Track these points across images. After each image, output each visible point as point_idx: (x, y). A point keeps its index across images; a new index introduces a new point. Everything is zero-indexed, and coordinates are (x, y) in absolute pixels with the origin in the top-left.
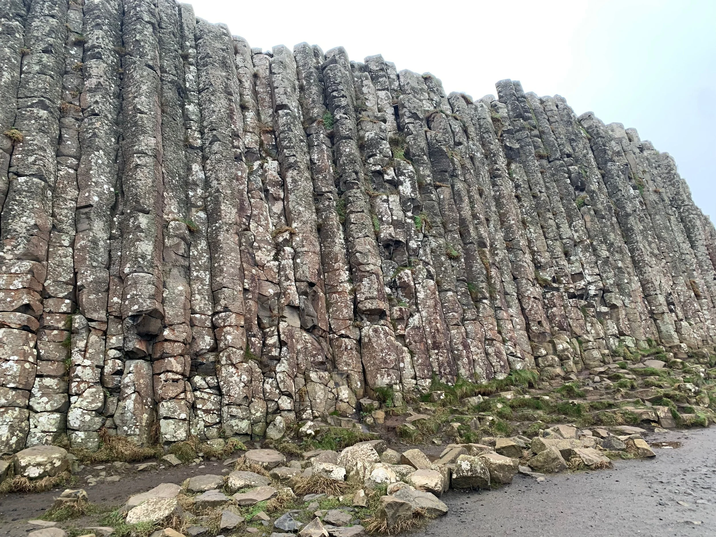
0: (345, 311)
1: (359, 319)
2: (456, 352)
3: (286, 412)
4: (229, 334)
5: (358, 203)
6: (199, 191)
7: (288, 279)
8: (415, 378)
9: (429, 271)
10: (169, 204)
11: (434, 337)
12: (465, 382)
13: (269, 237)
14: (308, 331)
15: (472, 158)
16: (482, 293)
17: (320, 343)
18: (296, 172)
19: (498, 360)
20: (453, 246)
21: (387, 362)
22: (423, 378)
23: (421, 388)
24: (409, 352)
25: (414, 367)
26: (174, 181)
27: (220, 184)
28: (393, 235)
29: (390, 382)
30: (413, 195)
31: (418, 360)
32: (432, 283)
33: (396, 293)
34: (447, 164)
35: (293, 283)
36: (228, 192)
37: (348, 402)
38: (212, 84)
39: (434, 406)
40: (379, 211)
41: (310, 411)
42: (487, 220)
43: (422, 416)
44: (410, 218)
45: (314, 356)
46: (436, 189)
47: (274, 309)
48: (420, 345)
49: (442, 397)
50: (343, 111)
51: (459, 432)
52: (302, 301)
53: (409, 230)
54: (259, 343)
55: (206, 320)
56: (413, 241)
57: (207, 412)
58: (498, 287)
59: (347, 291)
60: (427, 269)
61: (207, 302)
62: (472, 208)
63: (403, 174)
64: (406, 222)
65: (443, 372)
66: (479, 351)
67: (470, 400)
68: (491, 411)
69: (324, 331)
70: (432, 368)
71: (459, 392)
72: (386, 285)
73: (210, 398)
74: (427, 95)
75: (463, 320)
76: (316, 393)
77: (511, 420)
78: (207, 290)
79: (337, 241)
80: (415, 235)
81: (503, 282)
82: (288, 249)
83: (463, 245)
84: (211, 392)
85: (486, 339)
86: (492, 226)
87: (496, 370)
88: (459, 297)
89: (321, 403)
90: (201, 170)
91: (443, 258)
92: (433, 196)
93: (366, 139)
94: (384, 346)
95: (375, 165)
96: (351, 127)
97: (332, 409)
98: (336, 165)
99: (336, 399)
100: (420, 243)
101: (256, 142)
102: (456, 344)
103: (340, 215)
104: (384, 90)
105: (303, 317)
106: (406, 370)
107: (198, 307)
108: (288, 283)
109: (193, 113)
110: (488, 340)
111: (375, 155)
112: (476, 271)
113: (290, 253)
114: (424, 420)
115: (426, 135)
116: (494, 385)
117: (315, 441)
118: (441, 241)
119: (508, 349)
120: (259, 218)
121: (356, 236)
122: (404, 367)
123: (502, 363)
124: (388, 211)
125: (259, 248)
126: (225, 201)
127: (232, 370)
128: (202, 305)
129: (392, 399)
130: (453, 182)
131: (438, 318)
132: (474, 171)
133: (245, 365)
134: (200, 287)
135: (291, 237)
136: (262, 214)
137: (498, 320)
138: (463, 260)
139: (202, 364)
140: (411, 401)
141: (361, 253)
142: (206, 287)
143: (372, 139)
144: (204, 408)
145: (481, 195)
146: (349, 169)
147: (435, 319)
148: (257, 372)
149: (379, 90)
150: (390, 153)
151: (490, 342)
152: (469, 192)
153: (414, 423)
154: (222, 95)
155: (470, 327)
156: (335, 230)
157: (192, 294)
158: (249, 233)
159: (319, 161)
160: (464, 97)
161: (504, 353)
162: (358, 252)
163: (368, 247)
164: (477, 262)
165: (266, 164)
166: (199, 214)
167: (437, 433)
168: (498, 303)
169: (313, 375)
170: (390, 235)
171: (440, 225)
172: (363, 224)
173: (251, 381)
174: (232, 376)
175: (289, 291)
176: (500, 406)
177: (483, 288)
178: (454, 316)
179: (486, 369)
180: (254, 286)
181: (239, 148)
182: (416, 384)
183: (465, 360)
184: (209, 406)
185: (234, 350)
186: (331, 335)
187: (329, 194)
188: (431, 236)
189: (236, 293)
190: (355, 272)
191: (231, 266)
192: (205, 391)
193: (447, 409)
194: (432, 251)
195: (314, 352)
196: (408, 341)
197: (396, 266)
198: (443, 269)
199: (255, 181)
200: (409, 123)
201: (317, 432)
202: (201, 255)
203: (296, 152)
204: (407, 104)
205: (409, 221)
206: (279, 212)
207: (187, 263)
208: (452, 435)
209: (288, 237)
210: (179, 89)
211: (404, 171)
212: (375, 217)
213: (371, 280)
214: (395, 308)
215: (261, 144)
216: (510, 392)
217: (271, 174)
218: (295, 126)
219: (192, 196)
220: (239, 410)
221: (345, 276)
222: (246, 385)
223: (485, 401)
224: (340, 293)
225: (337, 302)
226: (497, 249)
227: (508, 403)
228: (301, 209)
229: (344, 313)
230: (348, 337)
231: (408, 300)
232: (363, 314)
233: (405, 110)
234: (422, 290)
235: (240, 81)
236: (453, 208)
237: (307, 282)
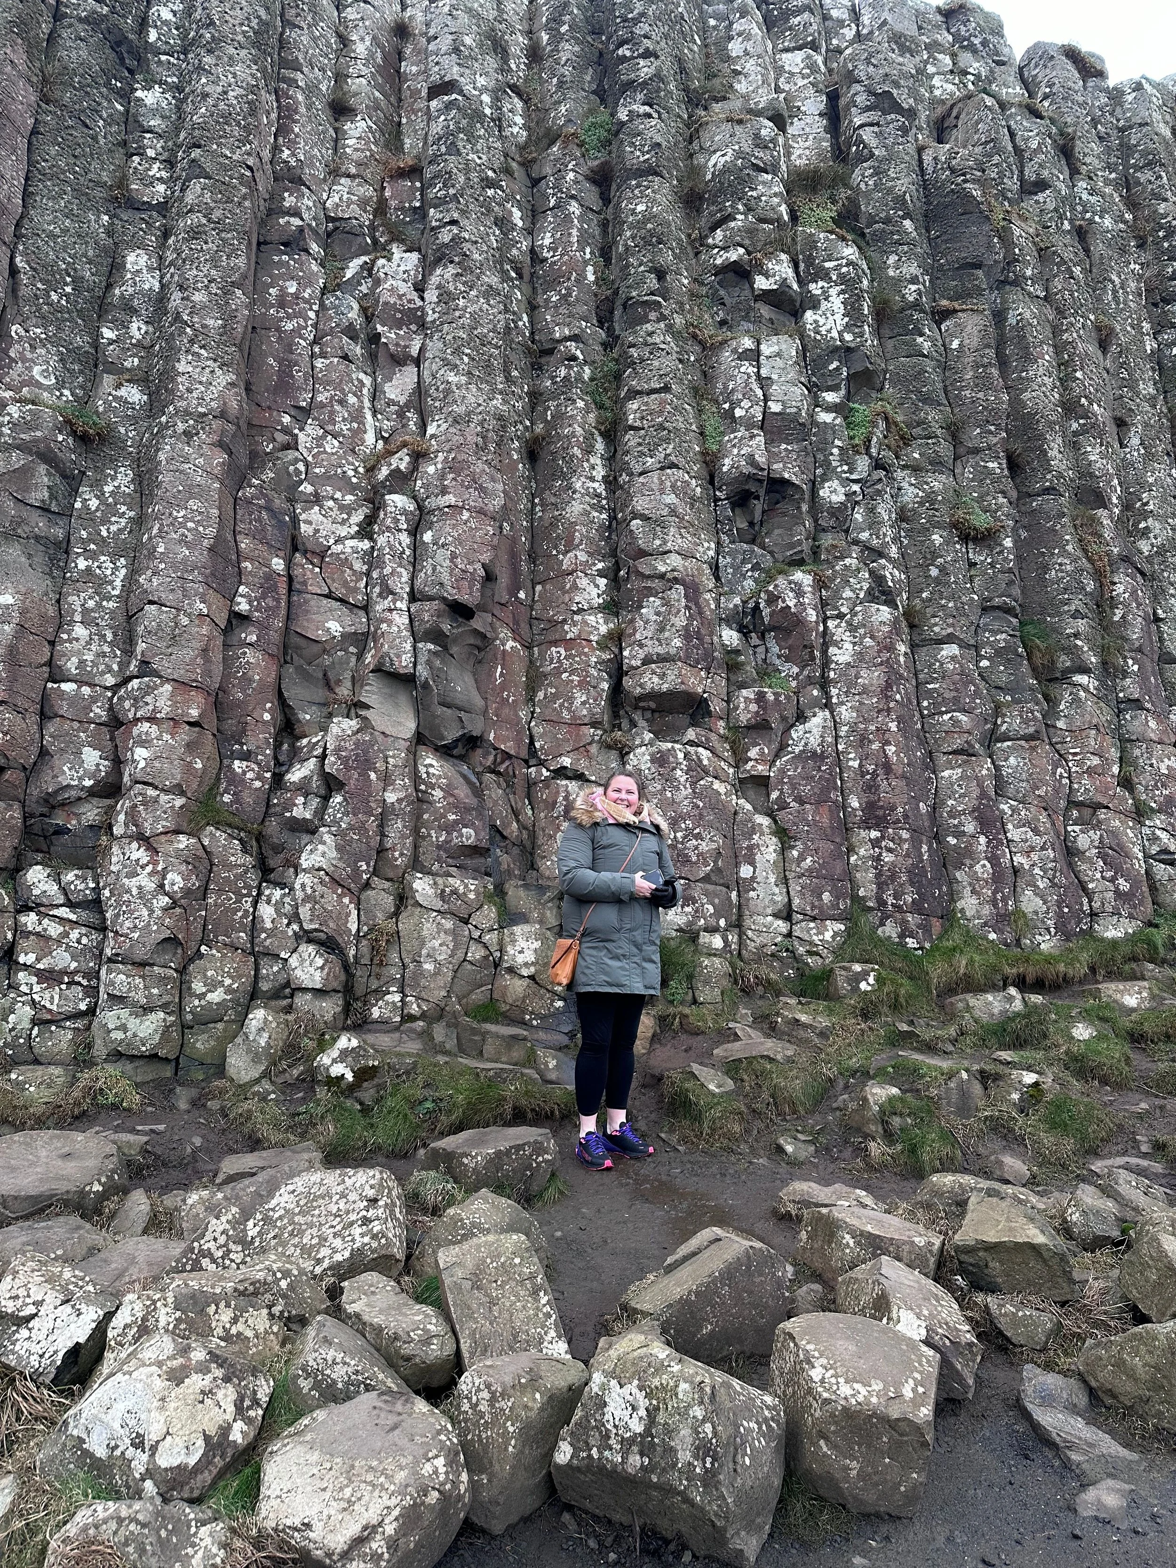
0: (580, 697)
1: (625, 724)
2: (952, 841)
3: (309, 996)
4: (144, 743)
5: (656, 363)
6: (137, 329)
7: (387, 591)
8: (787, 914)
9: (878, 579)
10: (24, 360)
11: (871, 788)
12: (971, 939)
13: (353, 470)
14: (445, 752)
15: (1082, 234)
16: (1072, 651)
17: (478, 792)
18: (451, 270)
19: (1109, 874)
20: (981, 499)
21: (687, 860)
22: (814, 919)
23: (802, 950)
24: (775, 833)
25: (785, 881)
26: (54, 297)
27: (187, 299)
28: (761, 459)
29: (690, 924)
30: (848, 337)
31: (801, 858)
32: (884, 613)
33: (761, 650)
34: (983, 239)
35: (402, 605)
36: (211, 322)
37: (532, 977)
38: (212, 23)
39: (831, 1012)
40: (726, 387)
41: (397, 998)
42: (1121, 424)
43: (769, 1046)
44: (830, 408)
45: (450, 828)
46: (939, 324)
47: (339, 682)
48: (816, 812)
49: (863, 986)
50: (640, 97)
51: (884, 1123)
52: (422, 659)
53: (824, 446)
54: (259, 778)
55: (94, 700)
56: (835, 484)
57: (49, 977)
58: (1135, 634)
59: (594, 638)
60: (872, 572)
61: (106, 649)
62: (1065, 382)
63: (823, 275)
64: (814, 423)
65: (891, 901)
66: (1038, 841)
67: (972, 1002)
68: (1047, 1049)
69: (507, 756)
70: (855, 886)
71: (937, 972)
72: (728, 622)
73: (66, 935)
74: (948, 60)
75: (992, 738)
76: (423, 944)
77: (1120, 1086)
78: (112, 612)
79: (578, 485)
80: (843, 461)
81: (1157, 620)
82: (397, 501)
83: (1014, 494)
84: (73, 917)
85: (1072, 803)
86: (1136, 441)
87: (1096, 905)
88: (985, 663)
89: (437, 973)
90: (150, 269)
91: (937, 539)
92: (925, 344)
93: (709, 177)
94: (685, 807)
95: (725, 248)
96: (658, 139)
97: (478, 996)
98: (608, 261)
99: (496, 965)
100: (856, 488)
101: (363, 203)
102: (952, 814)
103: (600, 407)
104: (800, 48)
105: (427, 708)
106: (761, 890)
107: (75, 660)
108: (387, 603)
109: (156, 111)
110: (1079, 805)
111: (731, 217)
112: (1059, 580)
113: (404, 512)
114: (771, 1060)
115: (920, 161)
116: (1084, 956)
117: (349, 1103)
118: (937, 482)
119: (1155, 839)
120: (332, 413)
121: (638, 469)
122: (753, 878)
123: (1124, 885)
124: (755, 386)
125: (317, 499)
126: (196, 348)
127: (139, 854)
128: (89, 657)
129: (690, 977)
130: (1004, 301)
131: (893, 726)
132: (1088, 271)
133: (183, 841)
134: (91, 604)
135: (414, 467)
136: (342, 402)
137: (1125, 742)
138: (1008, 543)
139: (61, 831)
140: (760, 990)
141: (646, 518)
142: (111, 604)
143: (726, 169)
144: (40, 966)
145: (1103, 345)
146: (638, 264)
147: (882, 731)
148: (231, 867)
149: (787, 50)
150: (783, 208)
151: (1087, 812)
152: (1056, 331)
153: (732, 1068)
154: (243, 52)
155: (1012, 761)
156: (576, 451)
157: (61, 621)
158: (291, 455)
159: (555, 250)
160: (1072, 54)
161: (1136, 850)
162: (635, 515)
163: (671, 499)
164: (1064, 553)
165: (381, 262)
166: (122, 392)
167: (811, 1112)
168: (1130, 687)
169: (422, 886)
170: (751, 460)
171: (939, 432)
172: (661, 427)
173: (205, 891)
174: (133, 874)
175: (384, 626)
176: (1082, 1032)
177: (1076, 635)
178: (956, 722)
179: (1059, 904)
180: (268, 608)
181: (297, 214)
182: (789, 935)
183: (984, 868)
184: (61, 959)
185: (151, 792)
186: (532, 770)
187: (572, 345)
188: (904, 467)
189: (185, 621)
190: (627, 580)
191: (183, 541)
192: (55, 912)
193: (879, 1027)
194: (903, 516)
195: (452, 817)
196: (774, 795)
197: (768, 562)
198: (934, 572)
199: (336, 307)
200: (862, 126)
201: (364, 1074)
202: (109, 510)
203: (463, 212)
204: (862, 72)
205: (825, 417)
206: (402, 400)
207: (59, 533)
208: (859, 1130)
209: (403, 466)
210: (119, 43)
211: (828, 265)
212: (711, 408)
213: (667, 603)
214: (744, 692)
215: (381, 208)
216: (1137, 985)
217: (392, 290)
218: (472, 139)
219: (111, 342)
220: (138, 980)
221: (594, 592)
222: (175, 904)
223: (1031, 1011)
224: (569, 644)
225: (558, 672)
226: (1145, 515)
227: (1126, 1023)
228: (452, 378)
229: (578, 702)
230: (580, 777)
231: (796, 670)
232: (636, 708)
233: (857, 87)
234: (847, 637)
235: (344, 40)
236: (989, 377)
237: (444, 599)
